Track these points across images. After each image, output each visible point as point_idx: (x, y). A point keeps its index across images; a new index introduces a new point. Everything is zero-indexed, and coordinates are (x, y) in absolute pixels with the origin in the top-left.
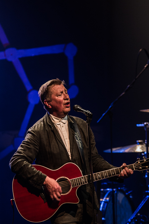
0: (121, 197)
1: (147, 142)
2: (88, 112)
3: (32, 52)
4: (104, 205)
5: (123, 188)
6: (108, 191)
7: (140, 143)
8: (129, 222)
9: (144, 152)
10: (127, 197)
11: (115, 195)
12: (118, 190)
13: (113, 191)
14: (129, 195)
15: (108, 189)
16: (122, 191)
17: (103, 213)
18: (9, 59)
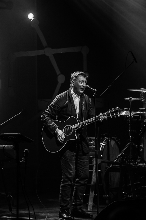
0: (113, 143)
1: (130, 109)
2: (95, 90)
3: (61, 51)
4: (102, 147)
5: (115, 138)
6: (105, 139)
7: (126, 110)
8: (117, 158)
9: (128, 116)
10: (117, 143)
11: (110, 142)
12: (111, 139)
13: (108, 139)
14: (118, 142)
15: (105, 138)
16: (113, 139)
17: (102, 152)
18: (47, 55)
